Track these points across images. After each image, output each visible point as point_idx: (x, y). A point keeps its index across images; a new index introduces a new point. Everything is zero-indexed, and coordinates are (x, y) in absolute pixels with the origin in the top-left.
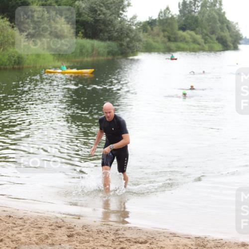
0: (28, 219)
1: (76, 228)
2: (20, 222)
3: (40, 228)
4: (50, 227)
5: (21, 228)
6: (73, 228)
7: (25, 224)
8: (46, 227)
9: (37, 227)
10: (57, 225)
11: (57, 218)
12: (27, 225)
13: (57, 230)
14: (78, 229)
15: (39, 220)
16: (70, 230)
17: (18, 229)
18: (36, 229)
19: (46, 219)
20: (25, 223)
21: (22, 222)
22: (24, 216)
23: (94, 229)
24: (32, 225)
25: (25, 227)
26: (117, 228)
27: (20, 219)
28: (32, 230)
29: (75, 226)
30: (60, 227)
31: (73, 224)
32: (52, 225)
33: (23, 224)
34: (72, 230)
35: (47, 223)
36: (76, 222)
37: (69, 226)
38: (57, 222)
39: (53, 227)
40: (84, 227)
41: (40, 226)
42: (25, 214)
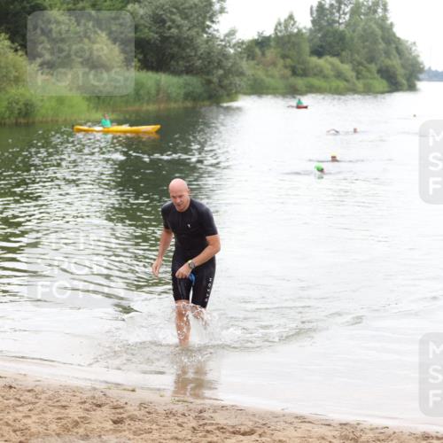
0: (43, 392)
1: (128, 408)
2: (28, 397)
3: (64, 407)
4: (82, 406)
5: (30, 407)
6: (122, 408)
7: (37, 400)
8: (75, 405)
9: (58, 406)
10: (95, 402)
11: (95, 389)
12: (41, 402)
13: (94, 410)
14: (132, 409)
15: (62, 392)
16: (118, 411)
17: (25, 409)
18: (56, 410)
19: (74, 391)
20: (36, 398)
21: (32, 396)
22: (36, 386)
23: (160, 410)
24: (50, 403)
25: (37, 405)
26: (200, 408)
27: (29, 391)
28: (50, 411)
29: (126, 403)
30: (100, 406)
31: (123, 401)
32: (85, 402)
33: (34, 400)
34: (122, 411)
35: (77, 399)
36: (128, 396)
37: (115, 404)
38: (94, 398)
39: (87, 406)
40: (142, 405)
41: (64, 404)
42: (38, 383)
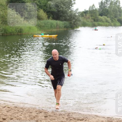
0: (25, 108)
1: (49, 113)
2: (21, 110)
3: (31, 113)
5: (22, 113)
6: (47, 113)
7: (23, 111)
8: (34, 112)
9: (29, 112)
10: (39, 111)
12: (25, 111)
13: (39, 114)
15: (30, 109)
17: (20, 113)
22: (23, 107)
23: (58, 113)
24: (27, 111)
26: (69, 113)
27: (21, 108)
28: (27, 114)
29: (48, 112)
30: (41, 112)
31: (47, 111)
32: (37, 111)
33: (22, 111)
35: (35, 111)
37: (45, 112)
38: (39, 110)
39: (37, 112)
40: (52, 112)
41: (31, 112)
42: (24, 106)
